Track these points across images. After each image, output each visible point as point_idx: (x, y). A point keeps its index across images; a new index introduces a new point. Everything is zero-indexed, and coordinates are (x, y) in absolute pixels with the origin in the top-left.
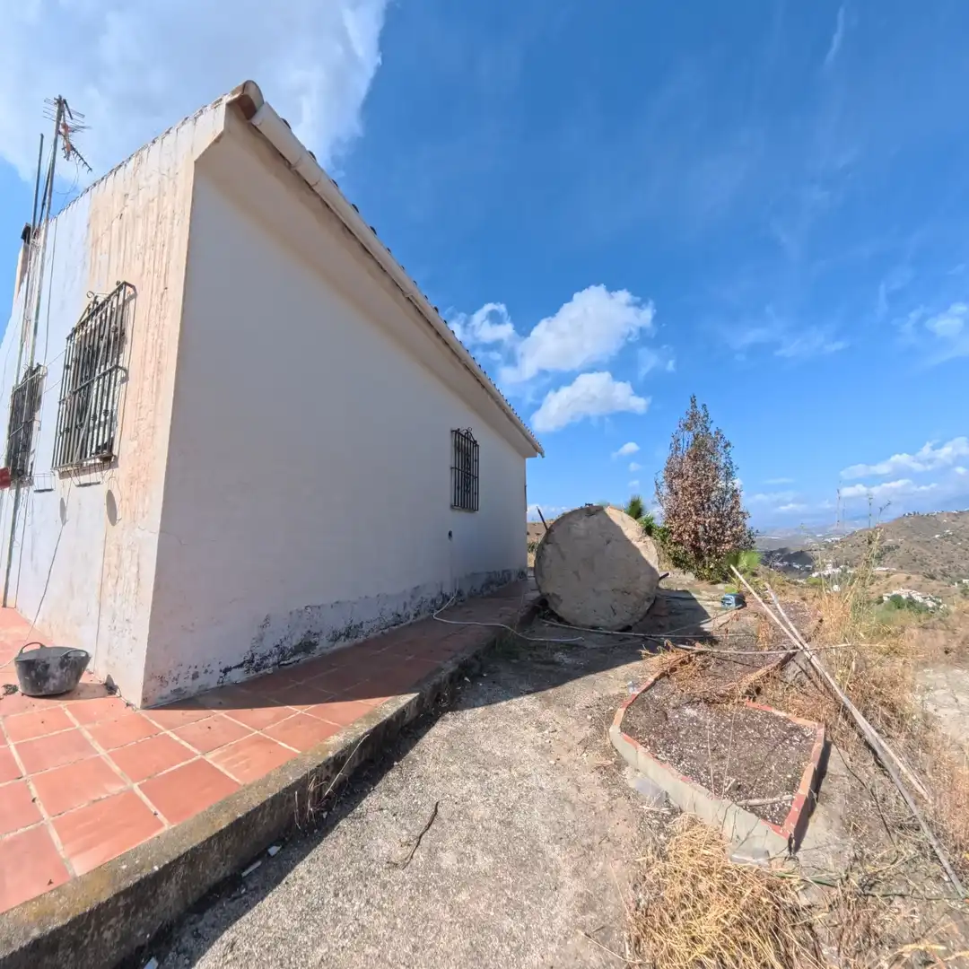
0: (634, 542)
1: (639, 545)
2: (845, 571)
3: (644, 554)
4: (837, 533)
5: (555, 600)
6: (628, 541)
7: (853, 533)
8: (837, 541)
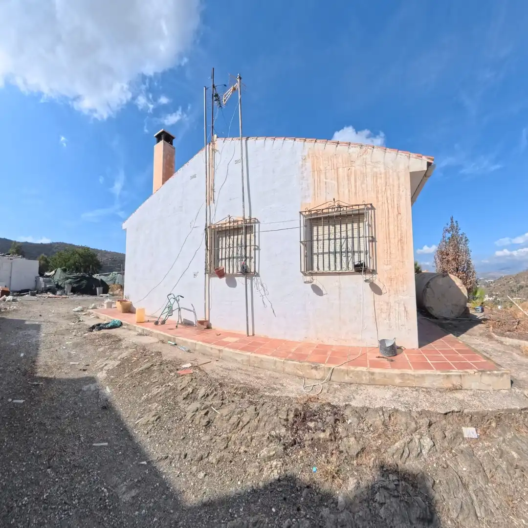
0: (459, 287)
1: (461, 288)
2: (496, 299)
3: (463, 291)
4: (493, 277)
5: (431, 309)
6: (457, 287)
7: (501, 278)
8: (491, 282)
